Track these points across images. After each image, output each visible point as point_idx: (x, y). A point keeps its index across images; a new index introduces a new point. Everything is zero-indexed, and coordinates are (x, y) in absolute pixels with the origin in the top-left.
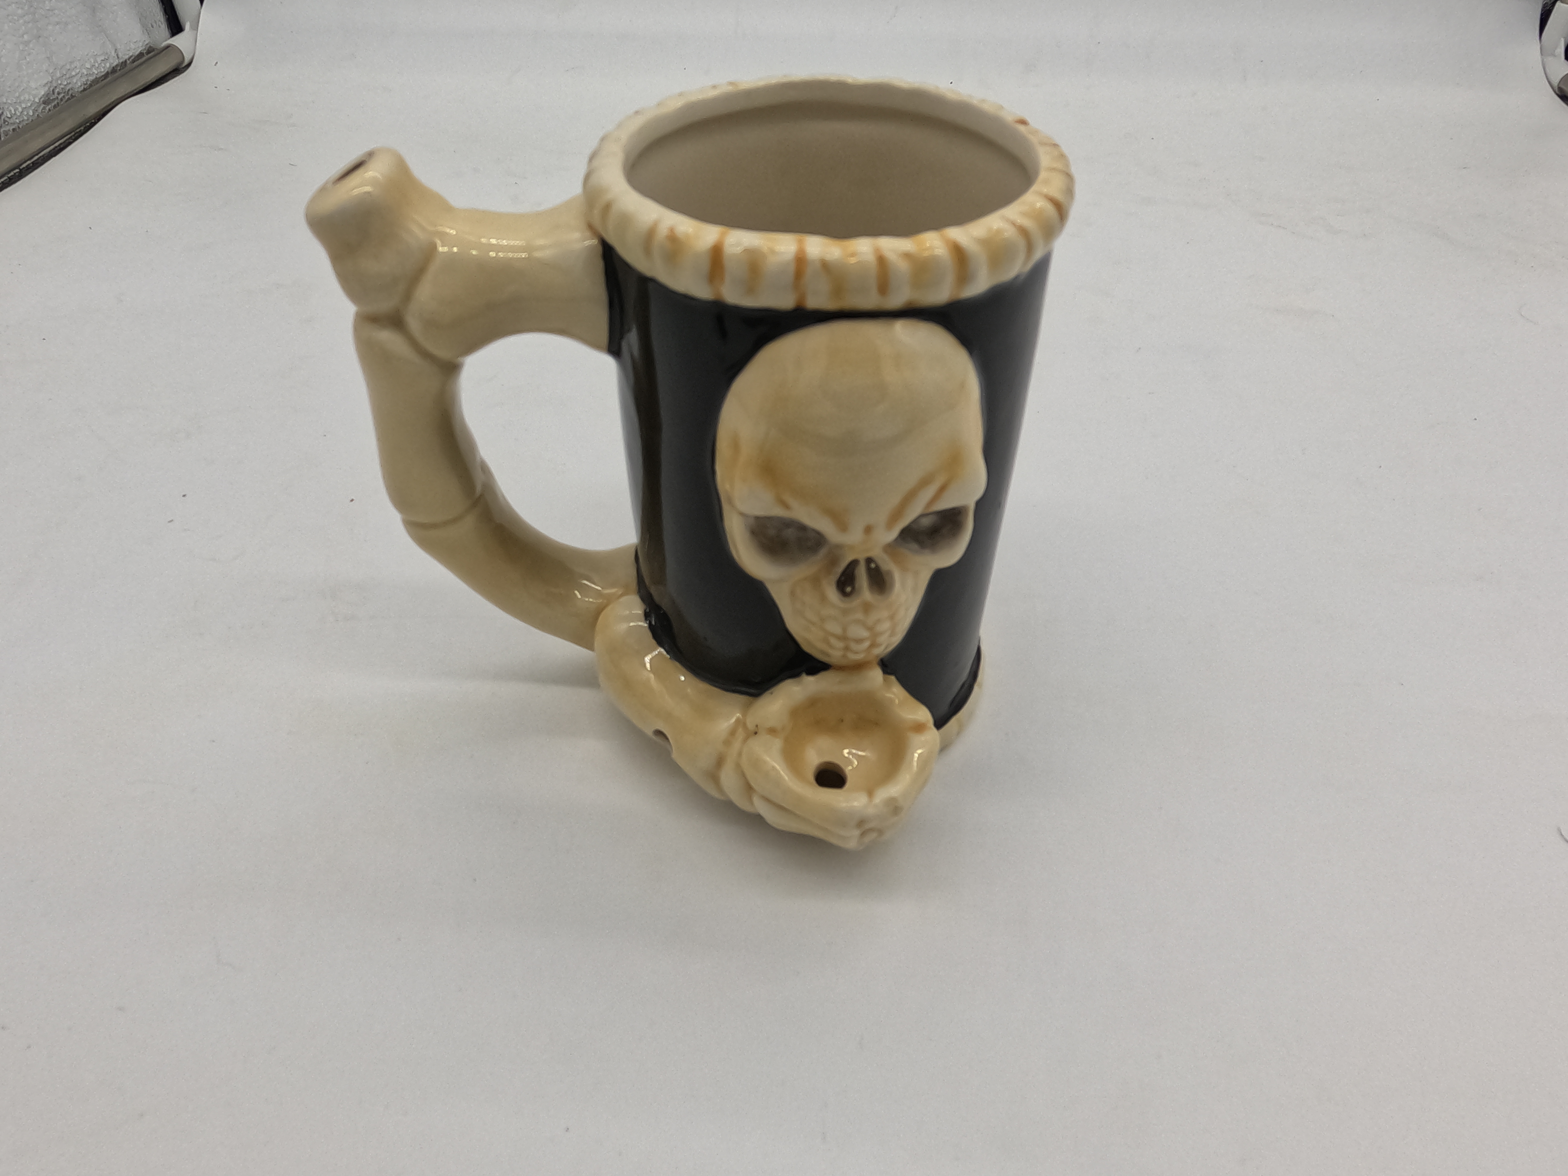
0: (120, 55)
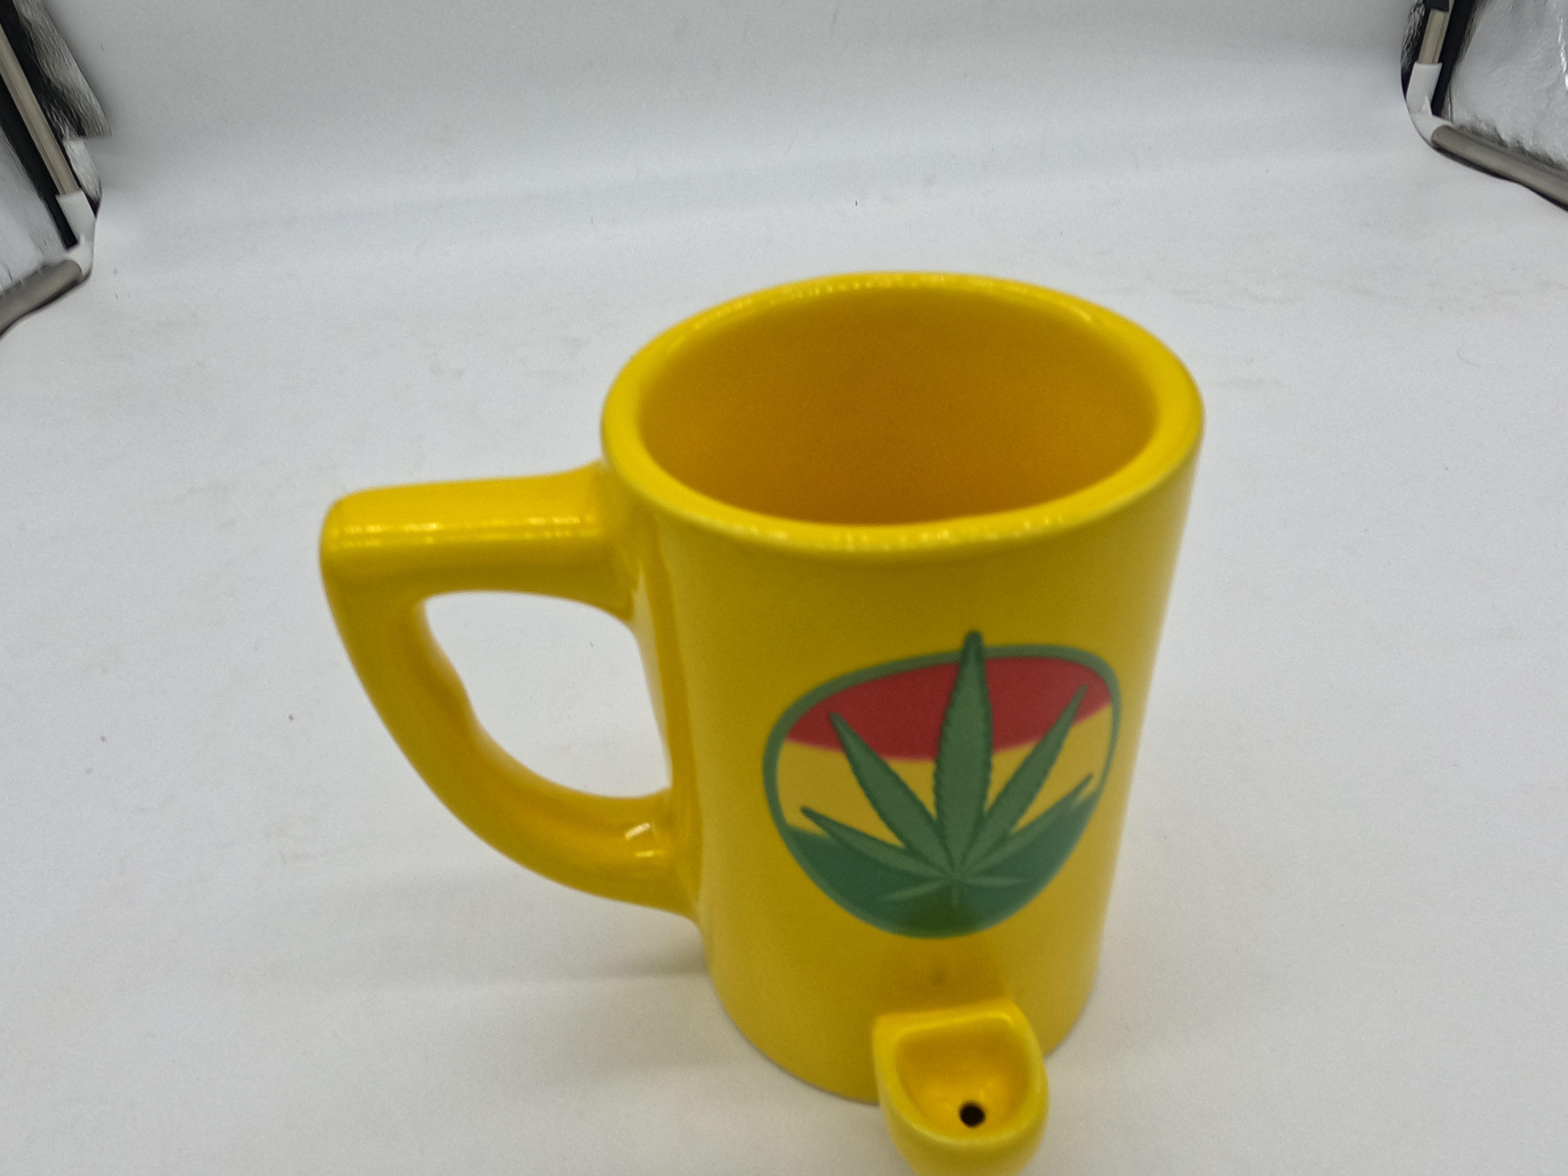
0: (13, 274)
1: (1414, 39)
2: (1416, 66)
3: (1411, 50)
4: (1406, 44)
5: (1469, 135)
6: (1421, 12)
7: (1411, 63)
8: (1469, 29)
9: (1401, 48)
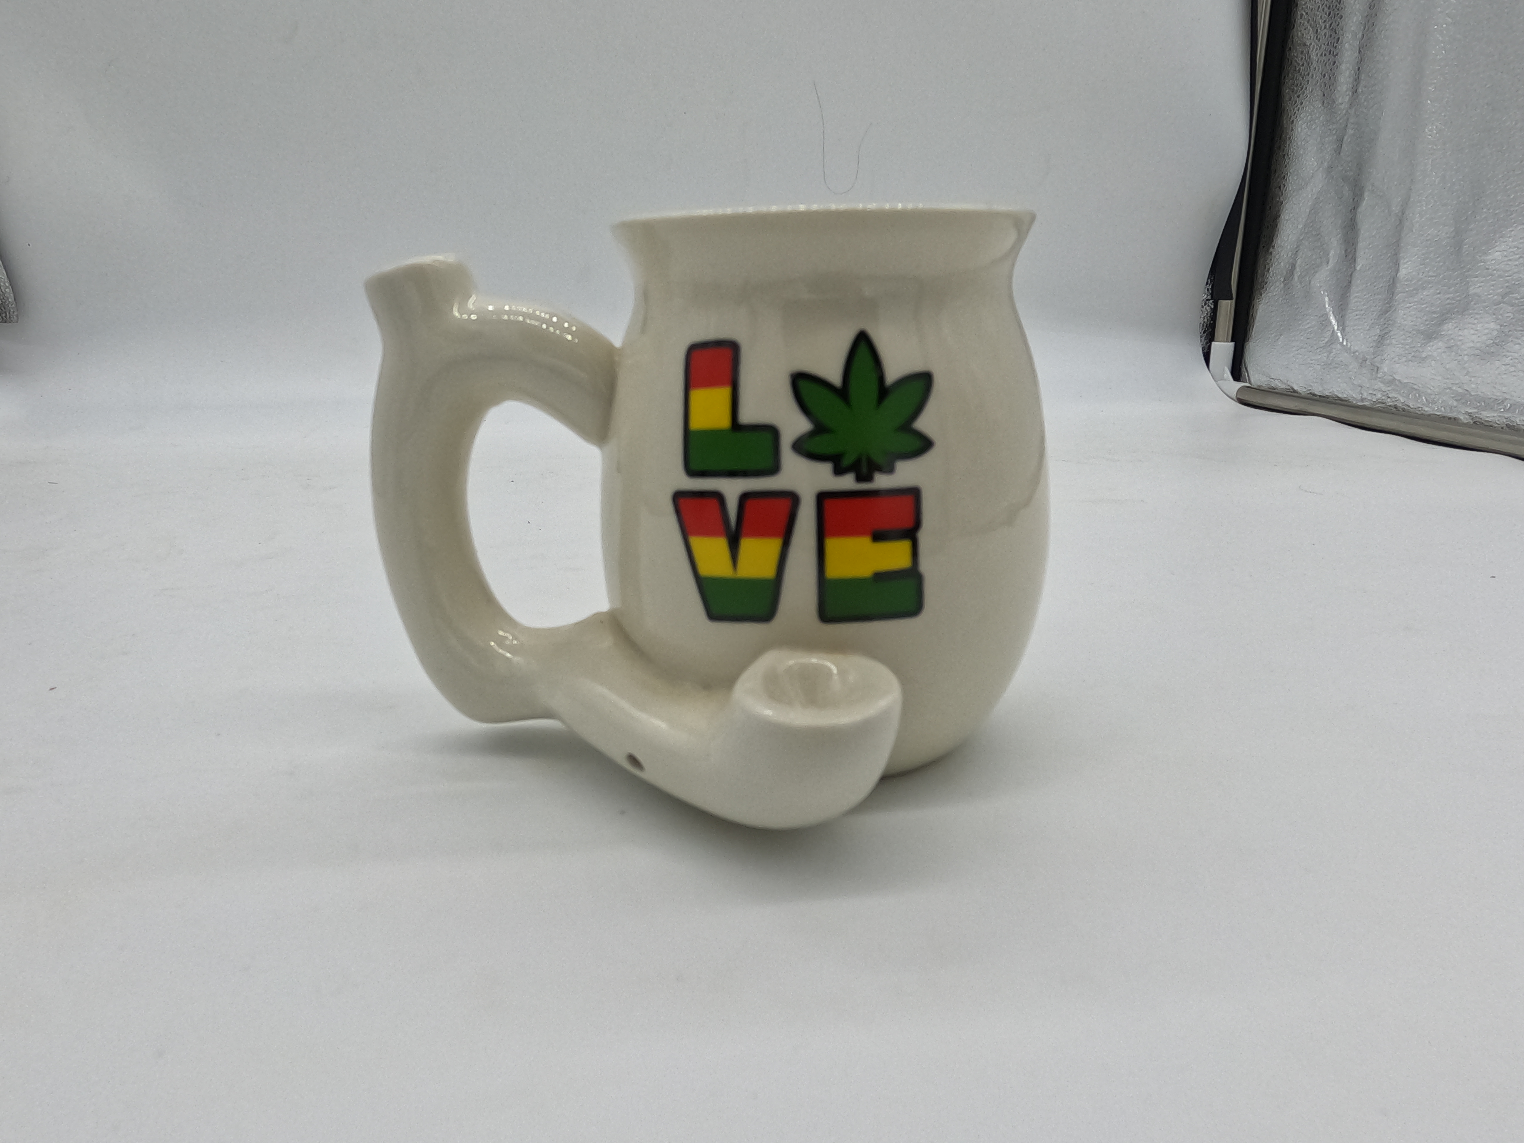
1: (1208, 325)
2: (1213, 343)
3: (1207, 334)
4: (1202, 330)
5: (1267, 389)
6: (1210, 305)
7: (1209, 344)
8: (1251, 314)
9: (1199, 333)
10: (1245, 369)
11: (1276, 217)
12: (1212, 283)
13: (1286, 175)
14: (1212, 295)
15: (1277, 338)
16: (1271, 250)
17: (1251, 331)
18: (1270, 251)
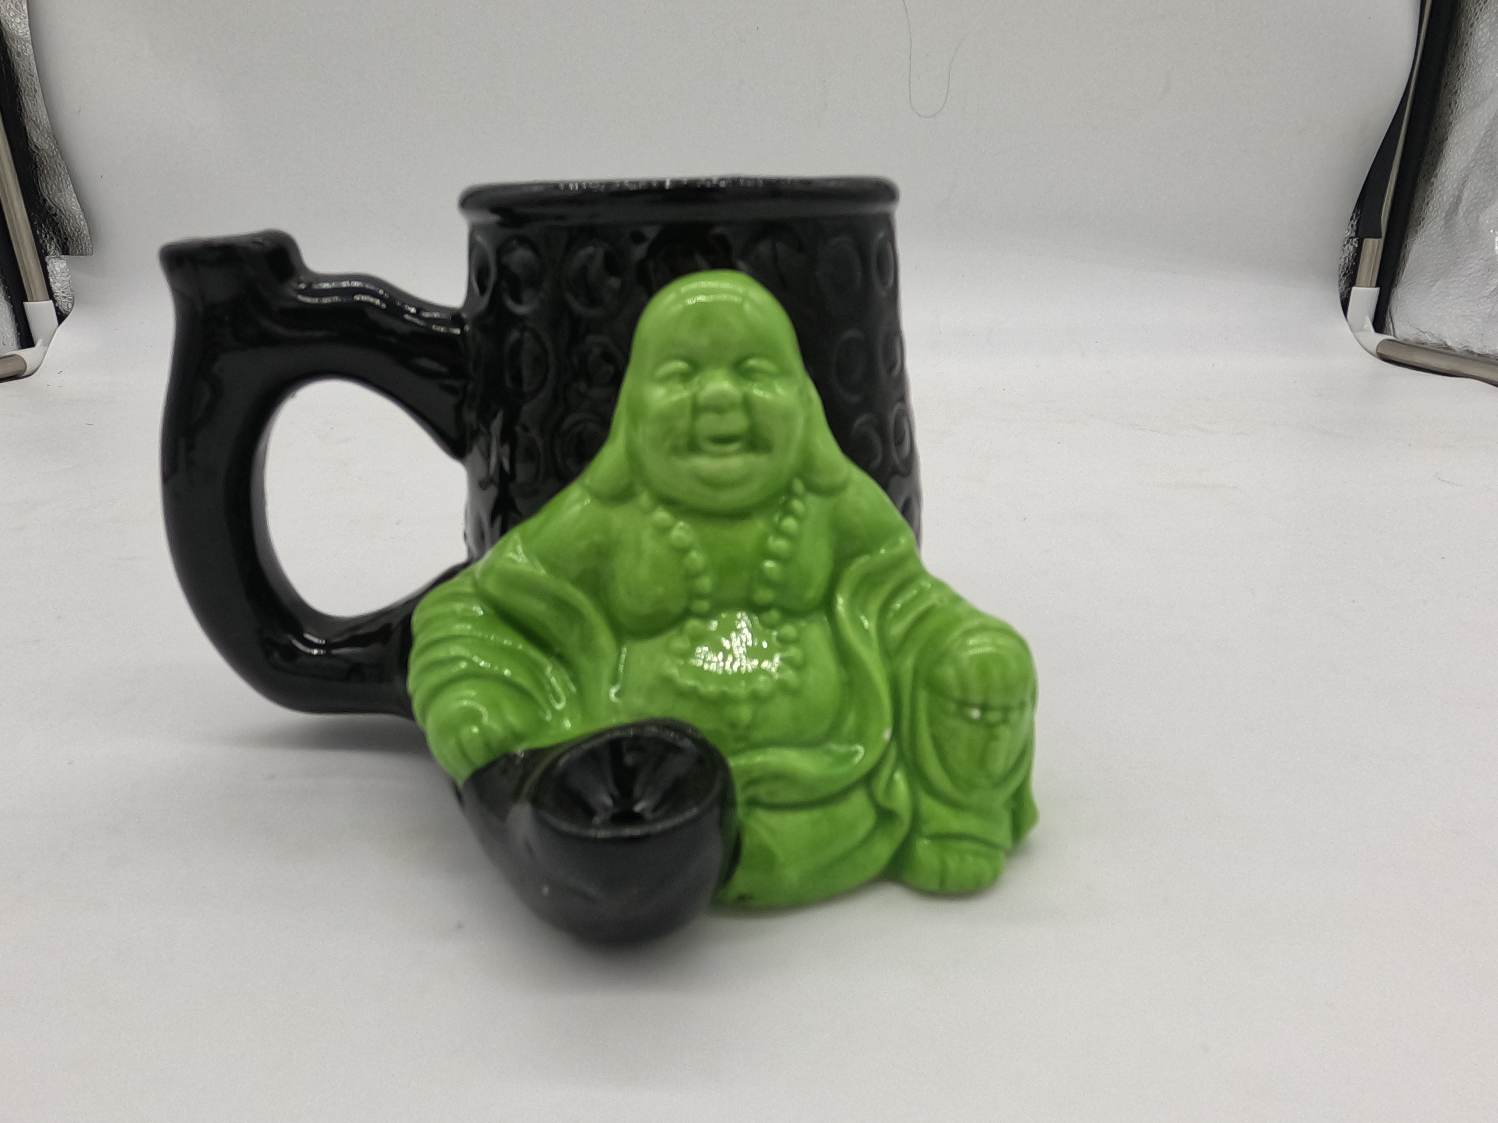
1: (1349, 268)
2: (1354, 289)
3: (1347, 278)
4: (1342, 272)
5: (1415, 345)
6: (1354, 244)
7: (1349, 289)
8: (1403, 254)
9: (1337, 276)
10: (1390, 320)
11: (1442, 141)
12: (1358, 218)
13: (1459, 91)
14: (1357, 232)
15: (1432, 284)
16: (1433, 179)
17: (1400, 275)
18: (1432, 181)
